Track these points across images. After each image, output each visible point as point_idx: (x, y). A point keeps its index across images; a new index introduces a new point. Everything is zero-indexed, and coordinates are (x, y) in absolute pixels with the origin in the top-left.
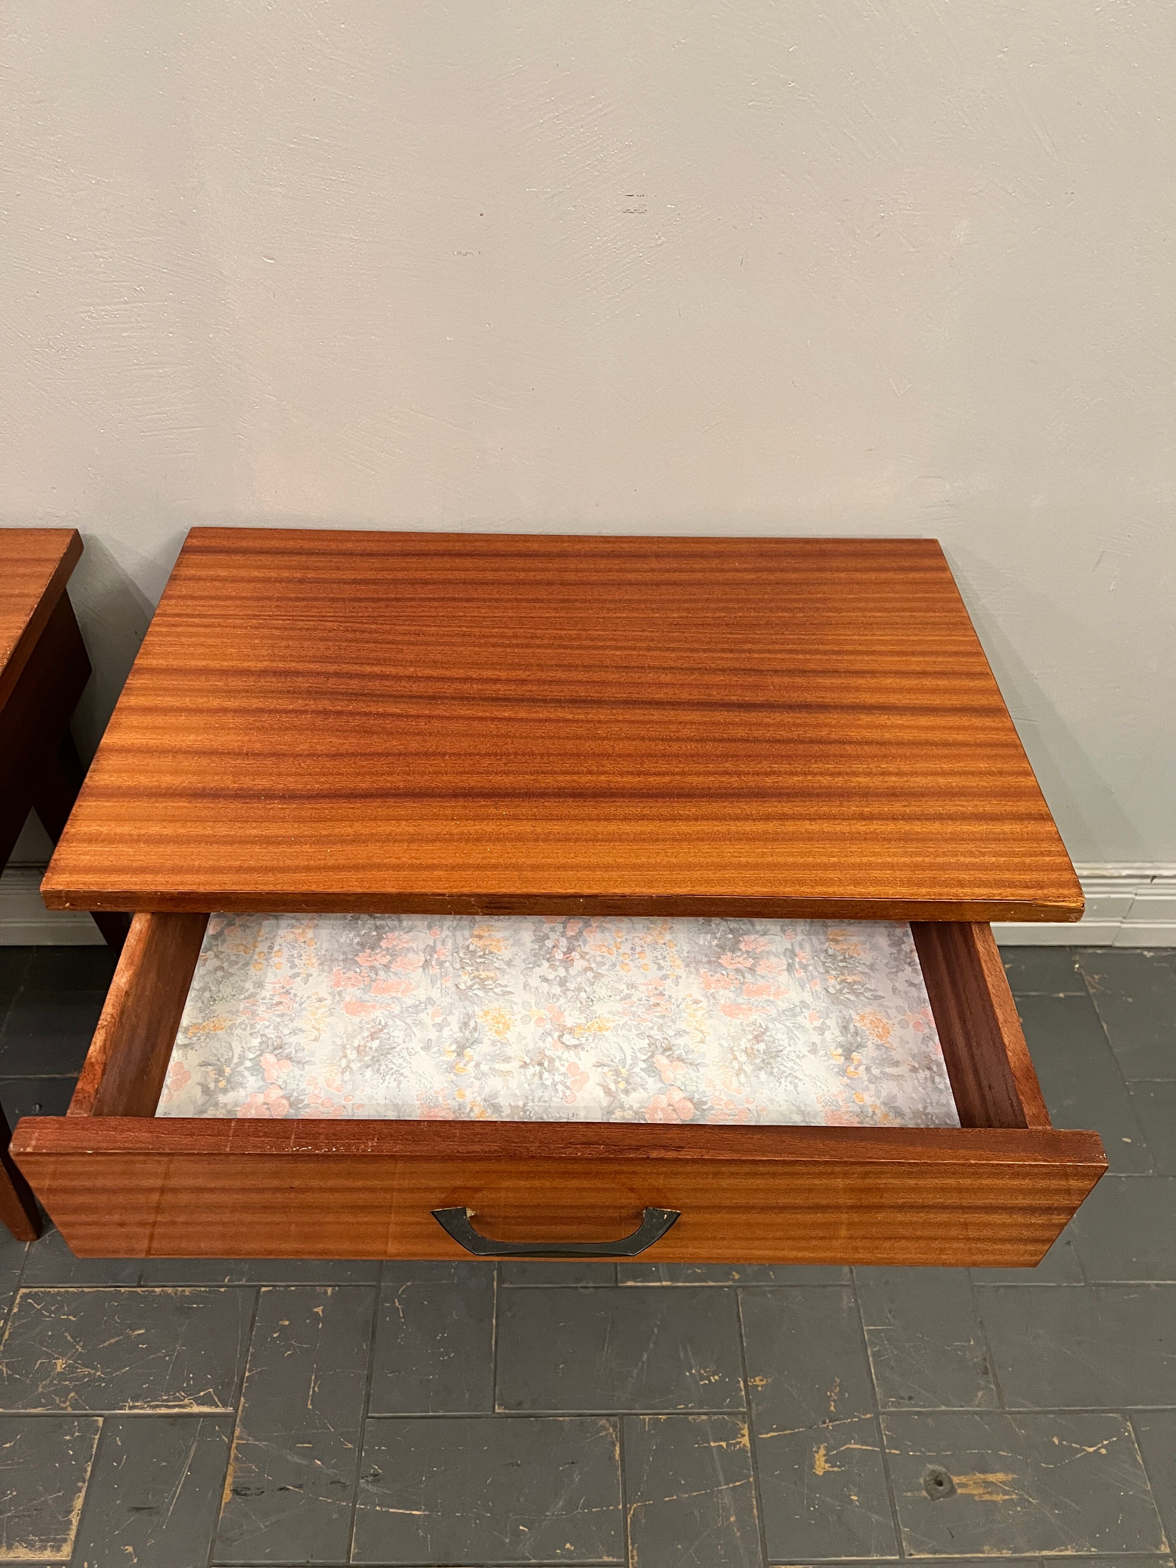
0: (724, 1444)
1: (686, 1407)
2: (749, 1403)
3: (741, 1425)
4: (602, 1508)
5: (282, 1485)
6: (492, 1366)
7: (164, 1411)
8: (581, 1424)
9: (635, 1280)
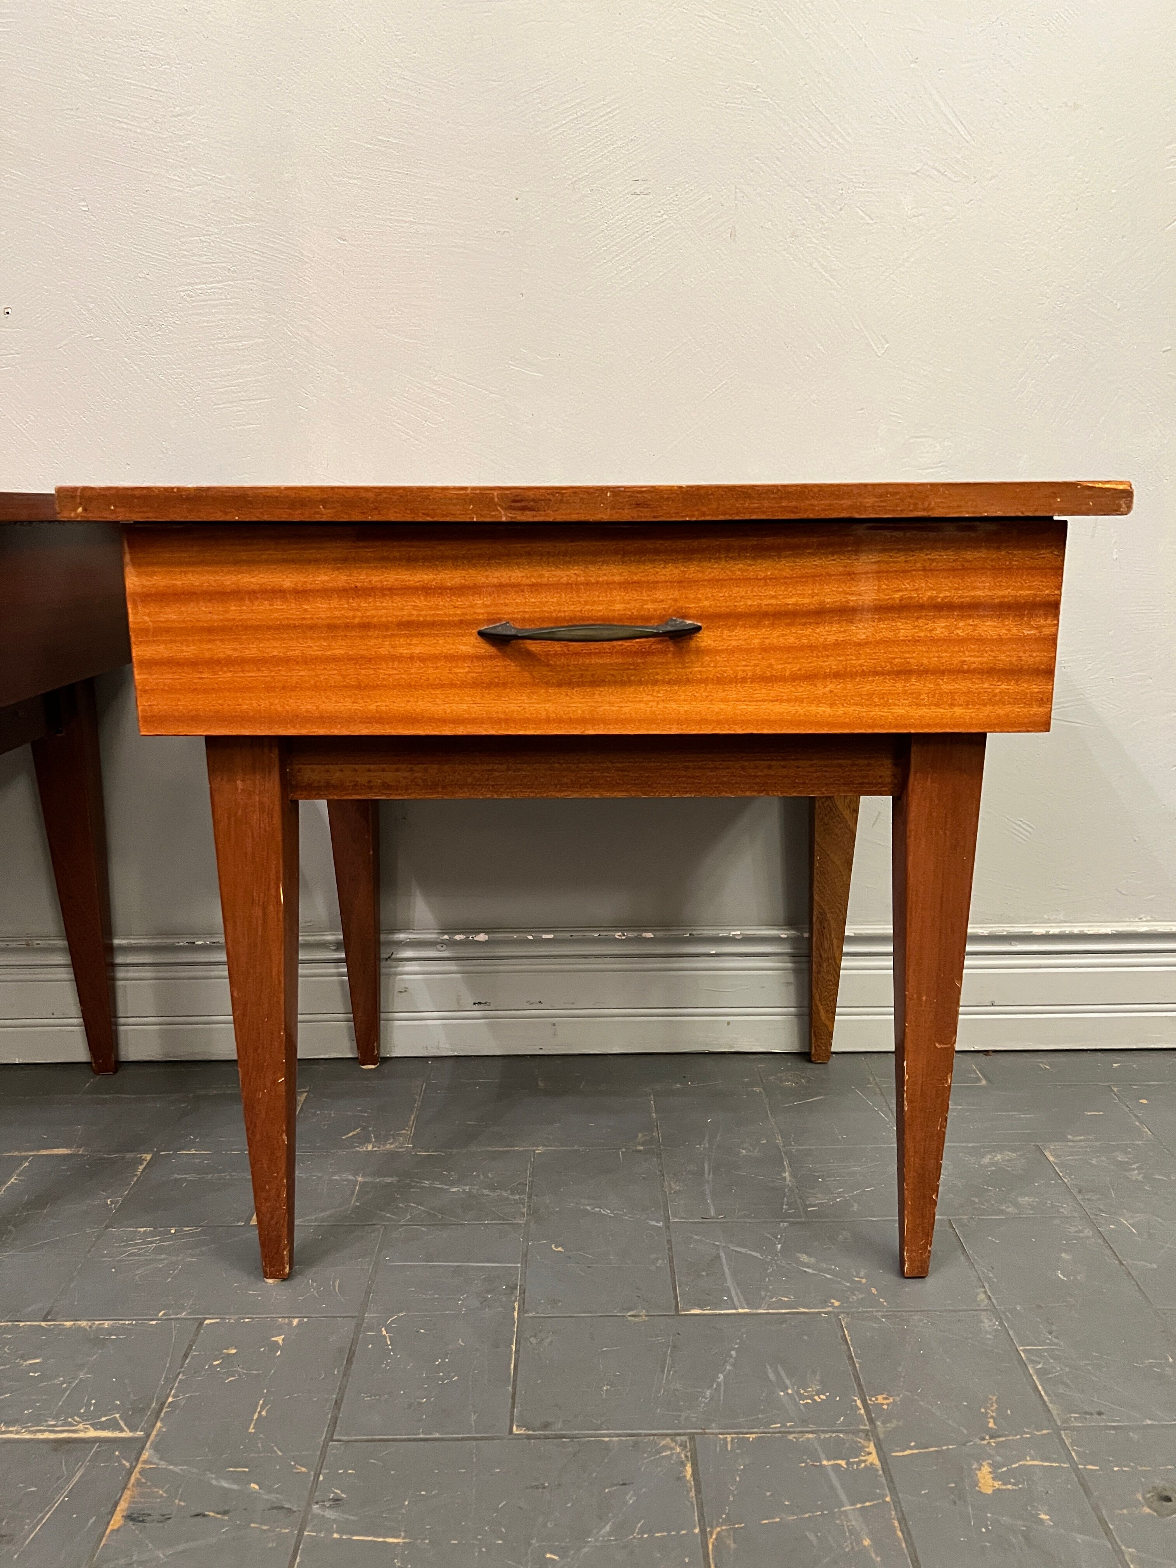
0: (843, 1463)
1: (782, 1426)
2: (871, 1421)
3: (865, 1443)
4: (669, 1531)
5: (198, 1511)
6: (510, 1389)
7: (47, 1436)
8: (635, 1445)
9: (701, 1308)
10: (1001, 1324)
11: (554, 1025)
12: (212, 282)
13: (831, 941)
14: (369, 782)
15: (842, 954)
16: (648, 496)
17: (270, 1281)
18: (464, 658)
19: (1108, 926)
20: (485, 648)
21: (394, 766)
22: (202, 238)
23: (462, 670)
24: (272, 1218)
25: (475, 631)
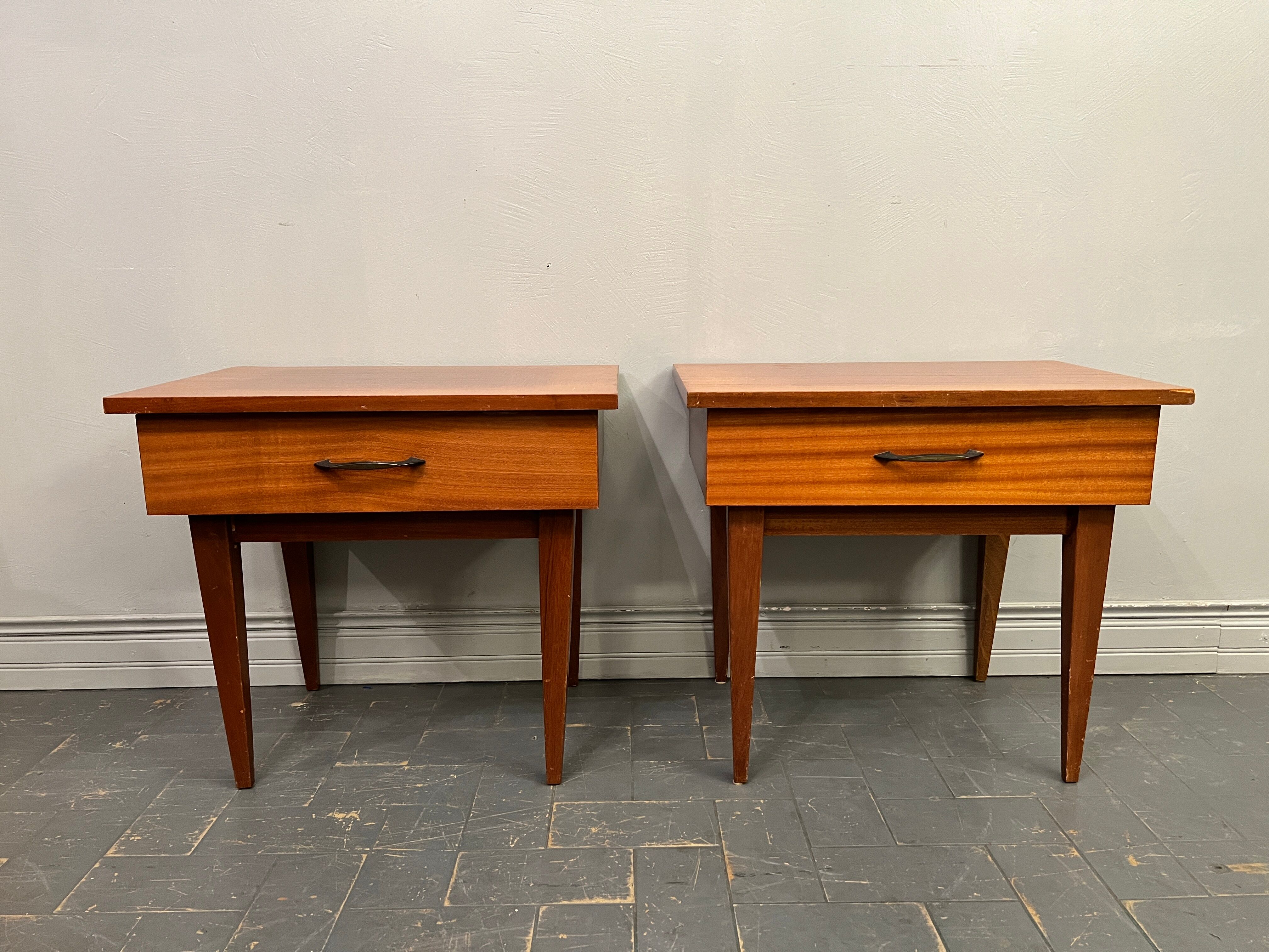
0: (1063, 855)
1: (1028, 842)
2: (1070, 840)
3: (1070, 848)
4: (991, 879)
5: (766, 872)
6: (887, 827)
7: (671, 846)
8: (959, 849)
9: (966, 795)
10: (1122, 802)
11: (826, 660)
12: (660, 250)
13: (991, 611)
14: (803, 527)
15: (996, 619)
16: (966, 395)
17: (738, 784)
18: (866, 468)
19: (1145, 603)
20: (877, 464)
21: (816, 520)
22: (658, 227)
23: (864, 475)
24: (742, 750)
25: (872, 456)
